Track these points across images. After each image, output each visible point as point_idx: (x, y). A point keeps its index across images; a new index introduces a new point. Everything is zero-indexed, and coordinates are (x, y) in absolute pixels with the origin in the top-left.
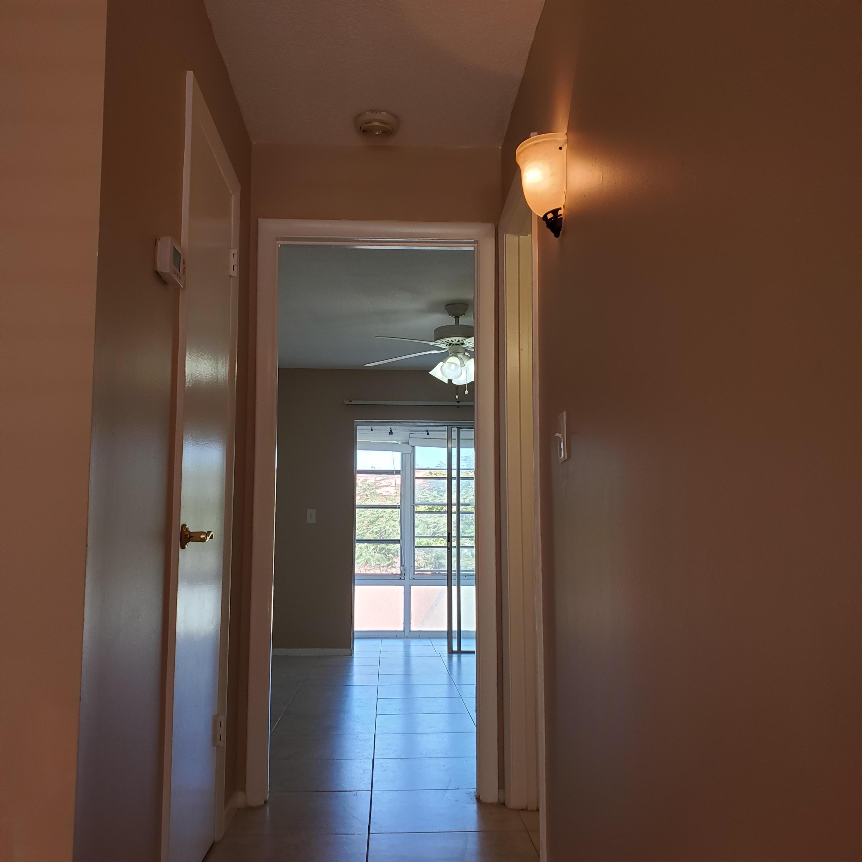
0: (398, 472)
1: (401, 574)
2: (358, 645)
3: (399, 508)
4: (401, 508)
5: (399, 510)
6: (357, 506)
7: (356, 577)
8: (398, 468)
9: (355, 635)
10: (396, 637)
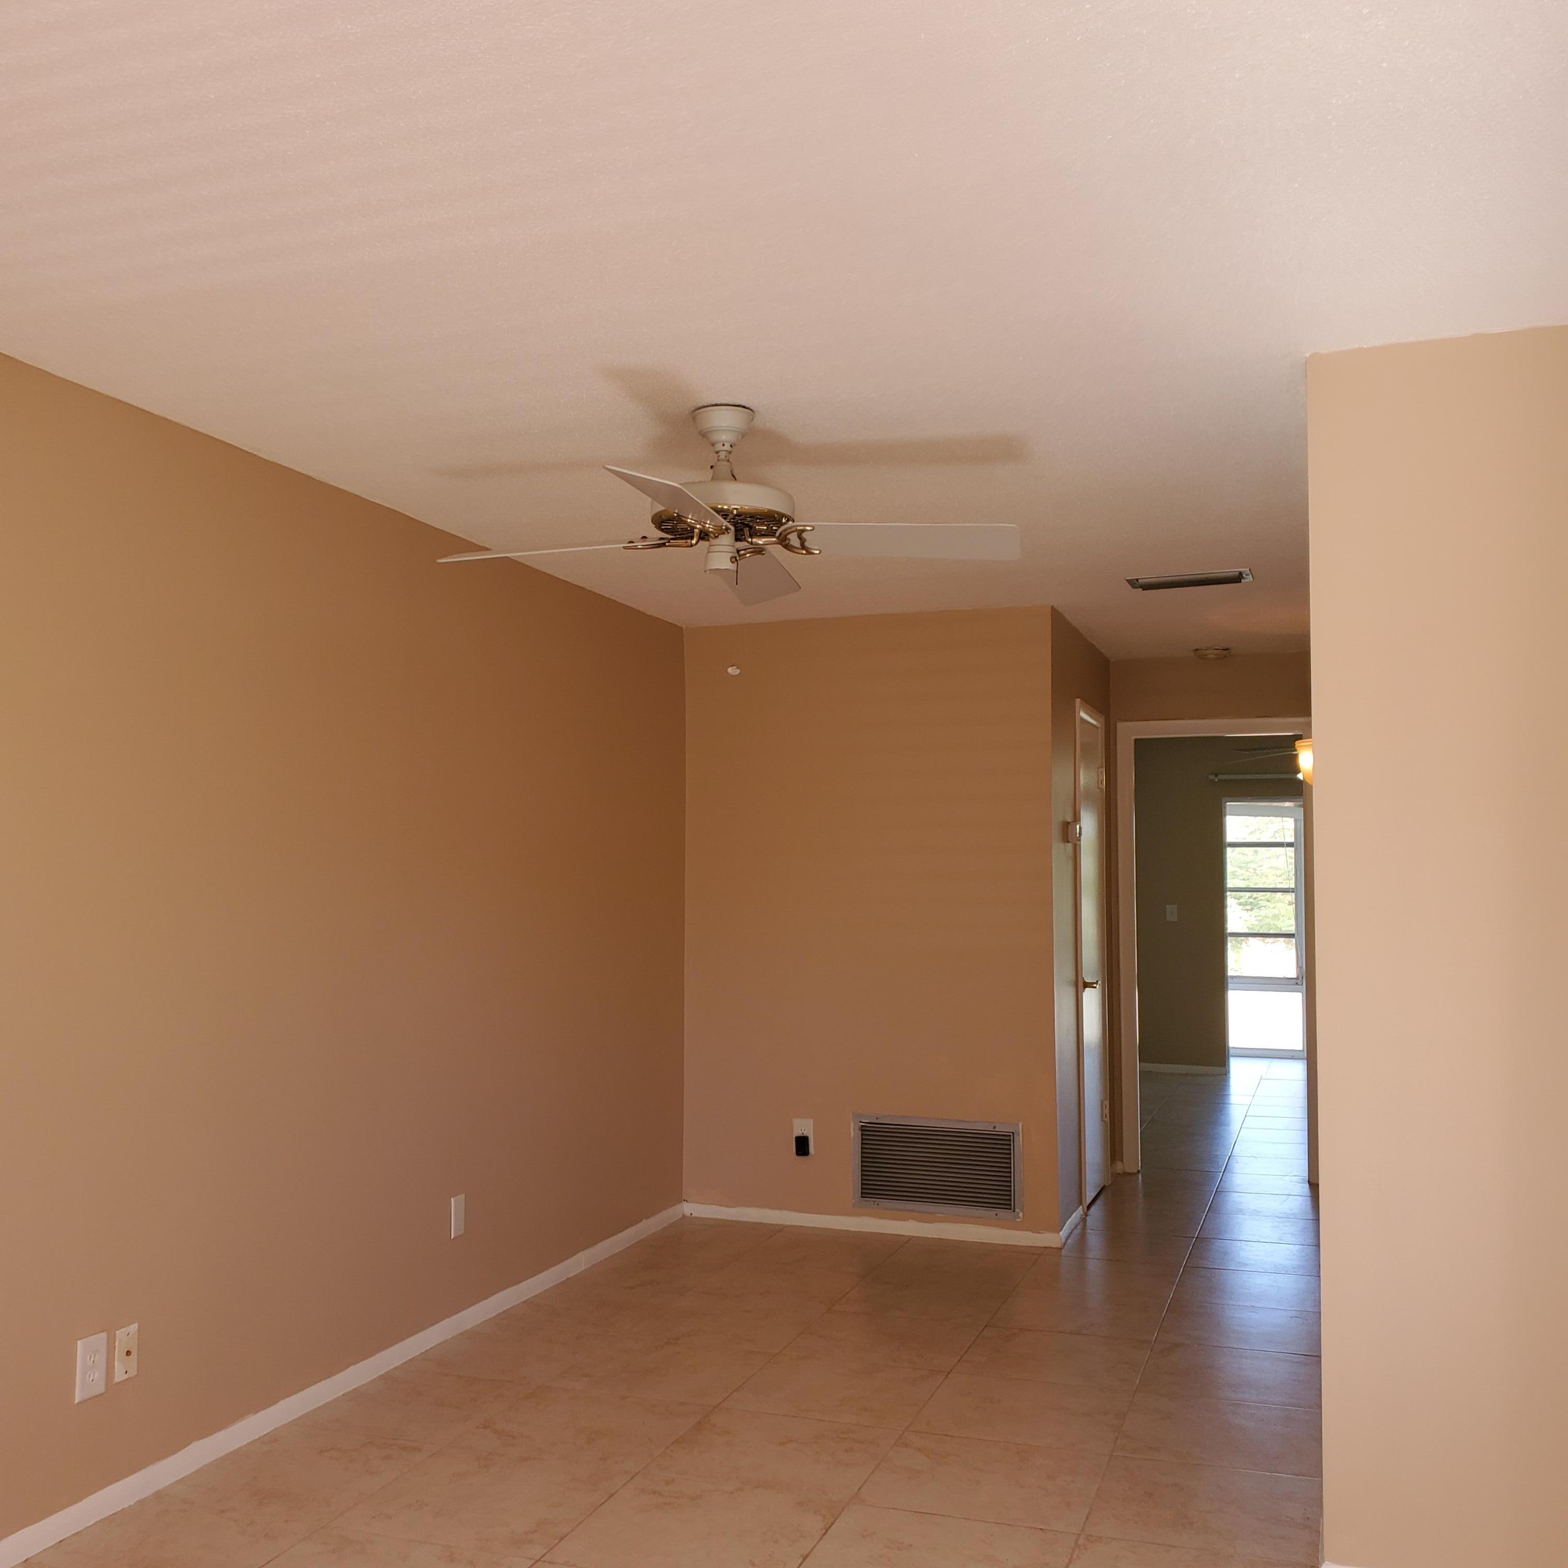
0: (1290, 845)
1: (1297, 978)
2: (1236, 1067)
3: (1293, 892)
4: (1296, 891)
5: (1294, 894)
6: (1228, 889)
7: (1230, 980)
8: (1292, 840)
9: (1231, 1052)
10: (1292, 1057)
